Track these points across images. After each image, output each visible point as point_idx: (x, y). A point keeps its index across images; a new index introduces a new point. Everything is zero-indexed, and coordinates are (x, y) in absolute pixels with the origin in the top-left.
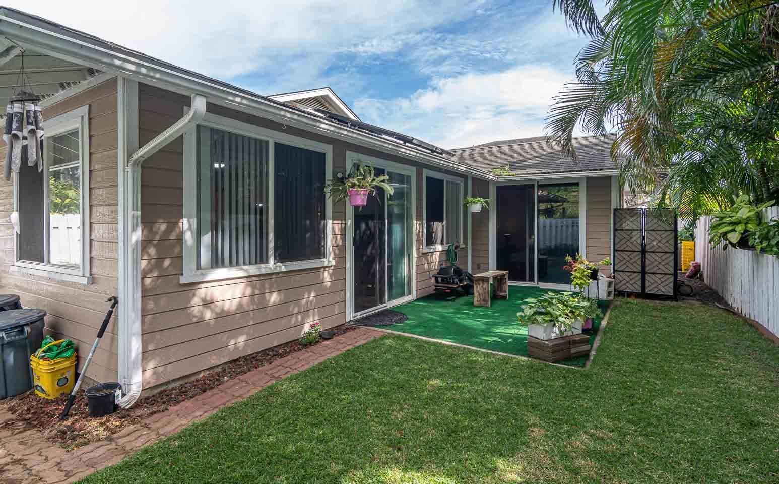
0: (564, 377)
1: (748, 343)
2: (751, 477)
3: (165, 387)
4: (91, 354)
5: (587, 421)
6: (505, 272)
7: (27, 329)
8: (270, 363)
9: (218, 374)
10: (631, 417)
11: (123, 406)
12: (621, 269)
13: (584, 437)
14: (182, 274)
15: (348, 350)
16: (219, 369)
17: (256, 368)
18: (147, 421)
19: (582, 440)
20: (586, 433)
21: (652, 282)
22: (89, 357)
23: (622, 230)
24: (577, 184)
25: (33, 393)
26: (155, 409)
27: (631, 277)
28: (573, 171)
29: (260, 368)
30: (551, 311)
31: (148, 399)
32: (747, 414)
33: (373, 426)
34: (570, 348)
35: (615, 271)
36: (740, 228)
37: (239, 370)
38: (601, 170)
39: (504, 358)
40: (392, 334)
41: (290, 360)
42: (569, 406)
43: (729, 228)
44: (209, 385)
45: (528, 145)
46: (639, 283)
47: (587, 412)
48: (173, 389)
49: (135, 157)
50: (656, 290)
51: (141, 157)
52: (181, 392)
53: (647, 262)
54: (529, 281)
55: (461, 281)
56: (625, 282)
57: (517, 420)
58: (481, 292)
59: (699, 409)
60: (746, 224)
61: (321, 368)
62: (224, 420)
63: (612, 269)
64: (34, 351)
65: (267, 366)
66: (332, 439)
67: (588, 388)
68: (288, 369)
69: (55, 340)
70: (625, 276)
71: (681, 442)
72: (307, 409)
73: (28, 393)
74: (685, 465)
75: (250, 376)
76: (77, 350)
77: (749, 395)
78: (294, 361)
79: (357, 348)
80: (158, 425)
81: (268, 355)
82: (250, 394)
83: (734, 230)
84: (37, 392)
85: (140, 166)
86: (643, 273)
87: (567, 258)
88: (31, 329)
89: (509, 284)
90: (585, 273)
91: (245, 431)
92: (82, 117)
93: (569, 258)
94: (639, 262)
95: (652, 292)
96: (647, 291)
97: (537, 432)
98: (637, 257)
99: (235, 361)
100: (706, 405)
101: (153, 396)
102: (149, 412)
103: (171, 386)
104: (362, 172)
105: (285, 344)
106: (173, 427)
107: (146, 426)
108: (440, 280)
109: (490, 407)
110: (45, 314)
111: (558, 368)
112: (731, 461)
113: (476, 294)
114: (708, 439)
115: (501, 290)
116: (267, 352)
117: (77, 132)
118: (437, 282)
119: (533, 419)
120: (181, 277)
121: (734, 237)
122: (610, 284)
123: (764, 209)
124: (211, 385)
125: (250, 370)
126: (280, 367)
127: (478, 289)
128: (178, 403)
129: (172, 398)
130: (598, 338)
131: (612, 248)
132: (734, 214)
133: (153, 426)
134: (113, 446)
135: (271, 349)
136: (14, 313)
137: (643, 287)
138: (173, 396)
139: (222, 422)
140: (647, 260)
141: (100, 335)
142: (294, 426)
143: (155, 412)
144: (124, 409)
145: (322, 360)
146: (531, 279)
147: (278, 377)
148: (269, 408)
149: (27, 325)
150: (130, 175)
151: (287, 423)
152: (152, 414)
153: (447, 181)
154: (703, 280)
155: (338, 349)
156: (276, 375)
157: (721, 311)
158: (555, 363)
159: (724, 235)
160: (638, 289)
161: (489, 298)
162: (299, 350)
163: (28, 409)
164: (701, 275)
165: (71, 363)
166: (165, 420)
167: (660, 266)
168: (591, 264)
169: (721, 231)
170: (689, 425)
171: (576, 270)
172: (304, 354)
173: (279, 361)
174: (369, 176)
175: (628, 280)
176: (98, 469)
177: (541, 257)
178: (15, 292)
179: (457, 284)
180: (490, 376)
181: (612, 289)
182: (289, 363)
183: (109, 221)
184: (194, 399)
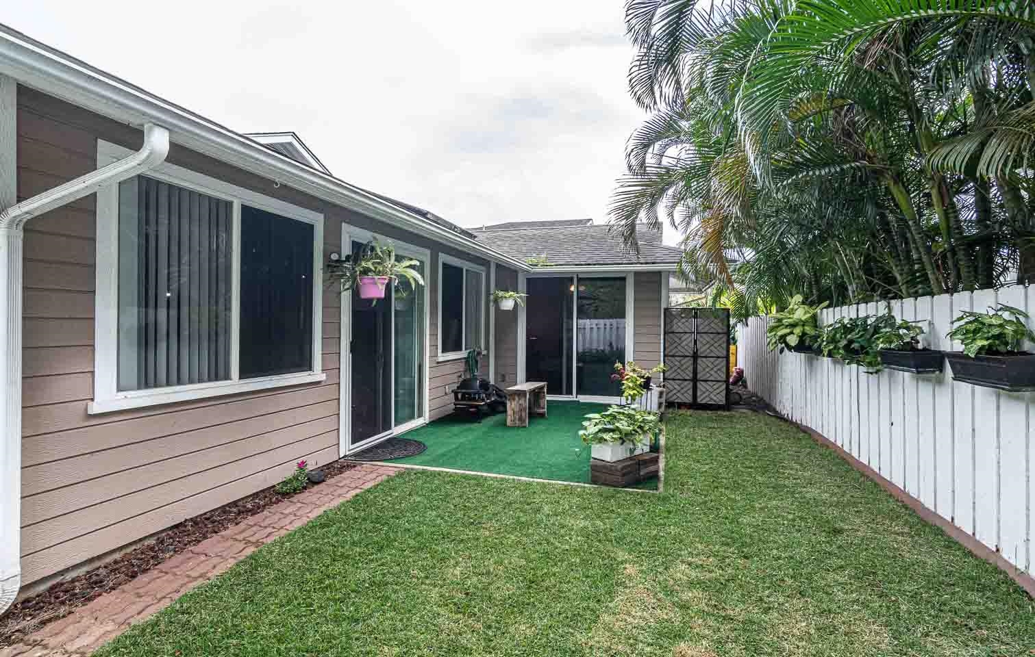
0: (641, 503)
1: (808, 450)
2: (851, 584)
3: (58, 579)
5: (681, 550)
6: (542, 384)
8: (237, 524)
9: (152, 549)
10: (724, 539)
12: (671, 377)
13: (683, 567)
14: (92, 400)
15: (357, 495)
16: (152, 542)
17: (216, 532)
18: (37, 636)
19: (681, 571)
20: (683, 562)
21: (704, 390)
23: (673, 332)
24: (624, 279)
27: (682, 386)
28: (622, 264)
29: (223, 533)
30: (621, 427)
31: (29, 602)
32: (828, 522)
33: (425, 590)
34: (639, 470)
35: (664, 379)
36: (798, 330)
37: (186, 539)
38: (653, 263)
39: (566, 488)
40: (412, 469)
41: (270, 516)
42: (656, 535)
43: (788, 331)
44: (139, 566)
45: (561, 229)
46: (691, 392)
47: (677, 539)
48: (73, 581)
50: (708, 399)
52: (90, 584)
53: (699, 368)
54: (567, 394)
55: (488, 396)
56: (675, 391)
57: (603, 559)
58: (517, 409)
59: (785, 522)
60: (803, 325)
61: (325, 522)
62: (189, 613)
63: (662, 377)
65: (232, 530)
66: (371, 616)
67: (669, 512)
68: (269, 530)
70: (675, 385)
71: (779, 558)
72: (321, 582)
74: (789, 581)
75: (210, 544)
77: (825, 503)
78: (276, 517)
79: (368, 491)
80: (61, 638)
81: (231, 512)
82: (218, 572)
83: (792, 333)
85: (21, 227)
86: (695, 380)
87: (616, 365)
89: (548, 398)
90: (638, 383)
91: (230, 624)
93: (618, 365)
94: (691, 368)
95: (704, 402)
96: (699, 400)
97: (630, 569)
98: (688, 362)
99: (176, 526)
100: (790, 517)
101: (38, 596)
102: (36, 621)
103: (69, 577)
104: (380, 254)
105: (254, 494)
106: (93, 639)
107: (35, 644)
108: (460, 396)
109: (567, 547)
111: (631, 494)
112: (829, 571)
113: (509, 412)
114: (802, 552)
115: (539, 407)
116: (228, 509)
118: (456, 398)
119: (622, 555)
120: (90, 403)
121: (793, 340)
122: (661, 393)
123: (819, 311)
124: (144, 566)
125: (205, 537)
126: (254, 529)
127: (513, 406)
128: (90, 599)
129: (76, 594)
130: (662, 456)
131: (662, 354)
132: (791, 316)
133: (52, 642)
135: (235, 504)
137: (695, 396)
138: (77, 591)
139: (186, 616)
140: (698, 366)
142: (307, 606)
143: (50, 620)
145: (320, 511)
146: (569, 392)
147: (258, 541)
148: (259, 587)
151: (296, 602)
152: (44, 623)
153: (467, 270)
154: (745, 387)
155: (340, 495)
156: (253, 539)
157: (773, 419)
158: (625, 487)
159: (783, 338)
160: (688, 398)
161: (525, 415)
162: (278, 501)
164: (745, 382)
166: (71, 630)
167: (712, 372)
168: (644, 372)
169: (779, 333)
170: (781, 539)
171: (627, 379)
172: (288, 506)
173: (251, 520)
174: (388, 259)
175: (678, 388)
177: (580, 365)
179: (483, 400)
180: (555, 511)
181: (663, 400)
182: (267, 522)
184: (117, 591)
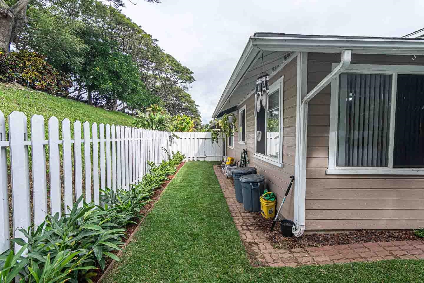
3: (315, 233)
4: (282, 203)
7: (259, 184)
8: (387, 241)
9: (347, 236)
11: (296, 235)
14: (328, 168)
16: (348, 233)
17: (376, 241)
18: (307, 249)
22: (282, 205)
25: (260, 213)
26: (311, 243)
29: (379, 243)
31: (307, 236)
37: (362, 238)
44: (341, 241)
48: (320, 235)
49: (305, 99)
51: (308, 98)
52: (324, 239)
64: (261, 195)
65: (384, 243)
68: (405, 252)
69: (269, 192)
73: (259, 212)
75: (372, 245)
76: (276, 198)
80: (313, 254)
81: (385, 234)
84: (262, 213)
85: (307, 104)
88: (260, 184)
92: (281, 83)
99: (359, 230)
101: (310, 235)
102: (308, 244)
103: (319, 233)
105: (400, 230)
106: (322, 260)
110: (265, 179)
116: (384, 232)
117: (279, 91)
120: (327, 170)
124: (343, 241)
125: (370, 241)
128: (324, 245)
129: (320, 241)
134: (292, 255)
136: (255, 176)
141: (286, 195)
143: (311, 246)
144: (296, 237)
147: (396, 255)
149: (259, 182)
150: (302, 109)
156: (394, 253)
163: (259, 220)
165: (274, 204)
166: (316, 253)
172: (420, 244)
173: (395, 243)
176: (287, 266)
178: (256, 167)
182: (404, 248)
183: (292, 135)
184: (333, 247)
